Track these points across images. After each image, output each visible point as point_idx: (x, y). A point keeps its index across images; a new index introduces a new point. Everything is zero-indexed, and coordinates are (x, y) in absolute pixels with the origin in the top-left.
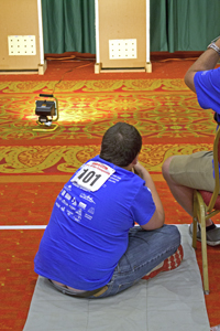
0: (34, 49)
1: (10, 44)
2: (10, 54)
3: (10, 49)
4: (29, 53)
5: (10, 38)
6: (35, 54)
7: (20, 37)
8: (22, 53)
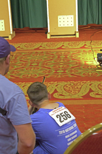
0: (73, 23)
1: (59, 20)
2: (59, 26)
3: (59, 23)
4: (70, 25)
5: (59, 17)
6: (73, 25)
7: (65, 16)
8: (66, 26)
